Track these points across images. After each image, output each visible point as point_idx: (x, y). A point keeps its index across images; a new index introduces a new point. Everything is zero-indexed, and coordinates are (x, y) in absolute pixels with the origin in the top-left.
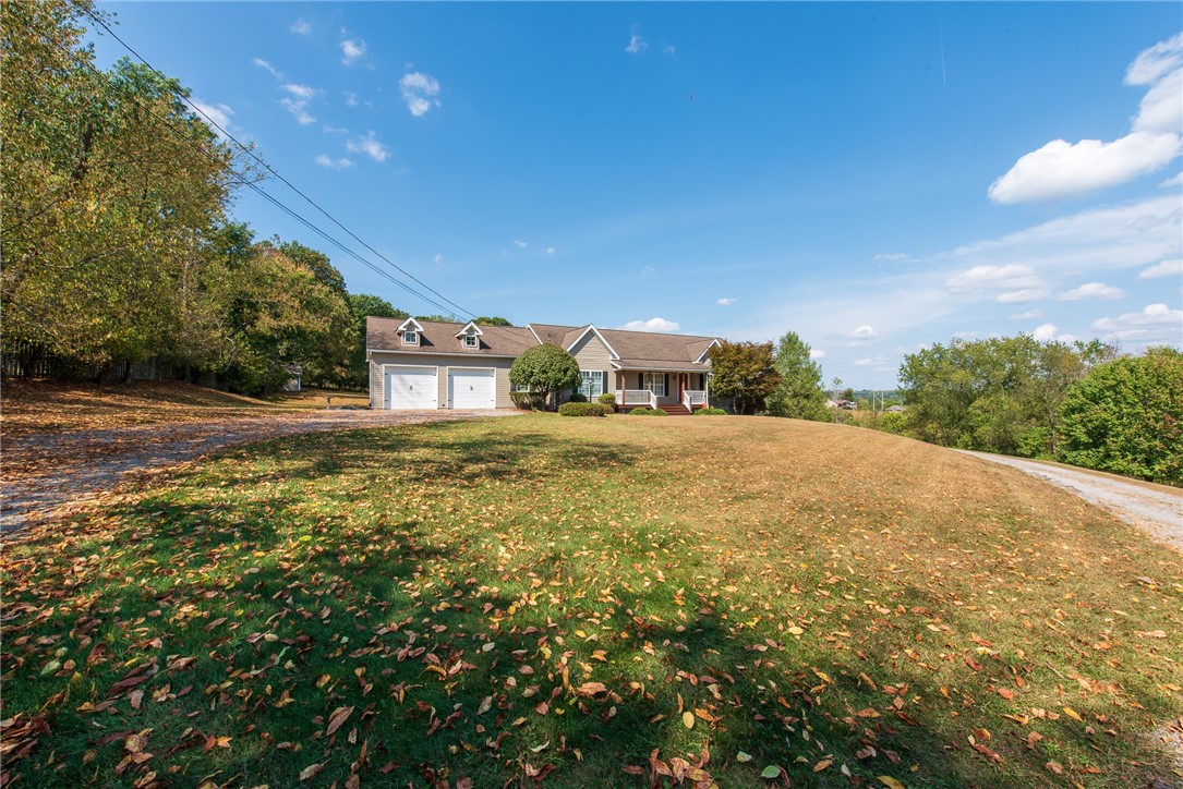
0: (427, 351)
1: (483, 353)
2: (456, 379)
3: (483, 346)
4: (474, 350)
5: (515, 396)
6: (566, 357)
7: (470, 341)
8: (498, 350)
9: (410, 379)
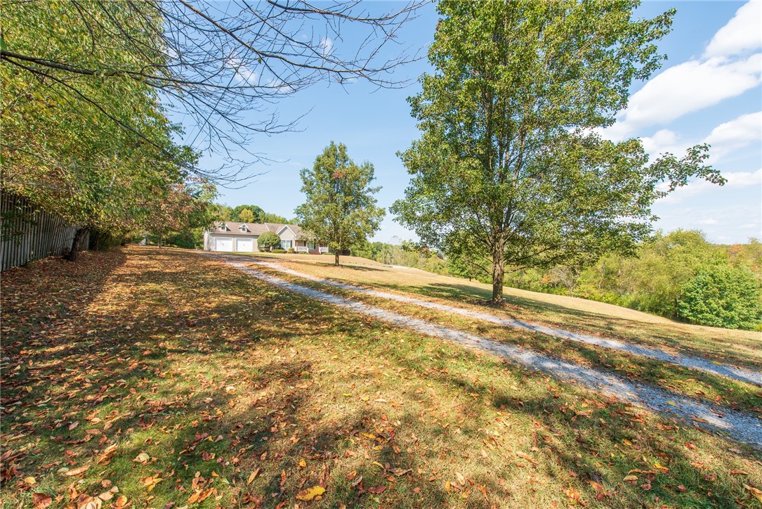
0: (229, 233)
1: (248, 234)
2: (239, 242)
3: (248, 231)
4: (245, 232)
5: (259, 248)
6: (276, 236)
7: (244, 229)
8: (253, 233)
9: (223, 242)
